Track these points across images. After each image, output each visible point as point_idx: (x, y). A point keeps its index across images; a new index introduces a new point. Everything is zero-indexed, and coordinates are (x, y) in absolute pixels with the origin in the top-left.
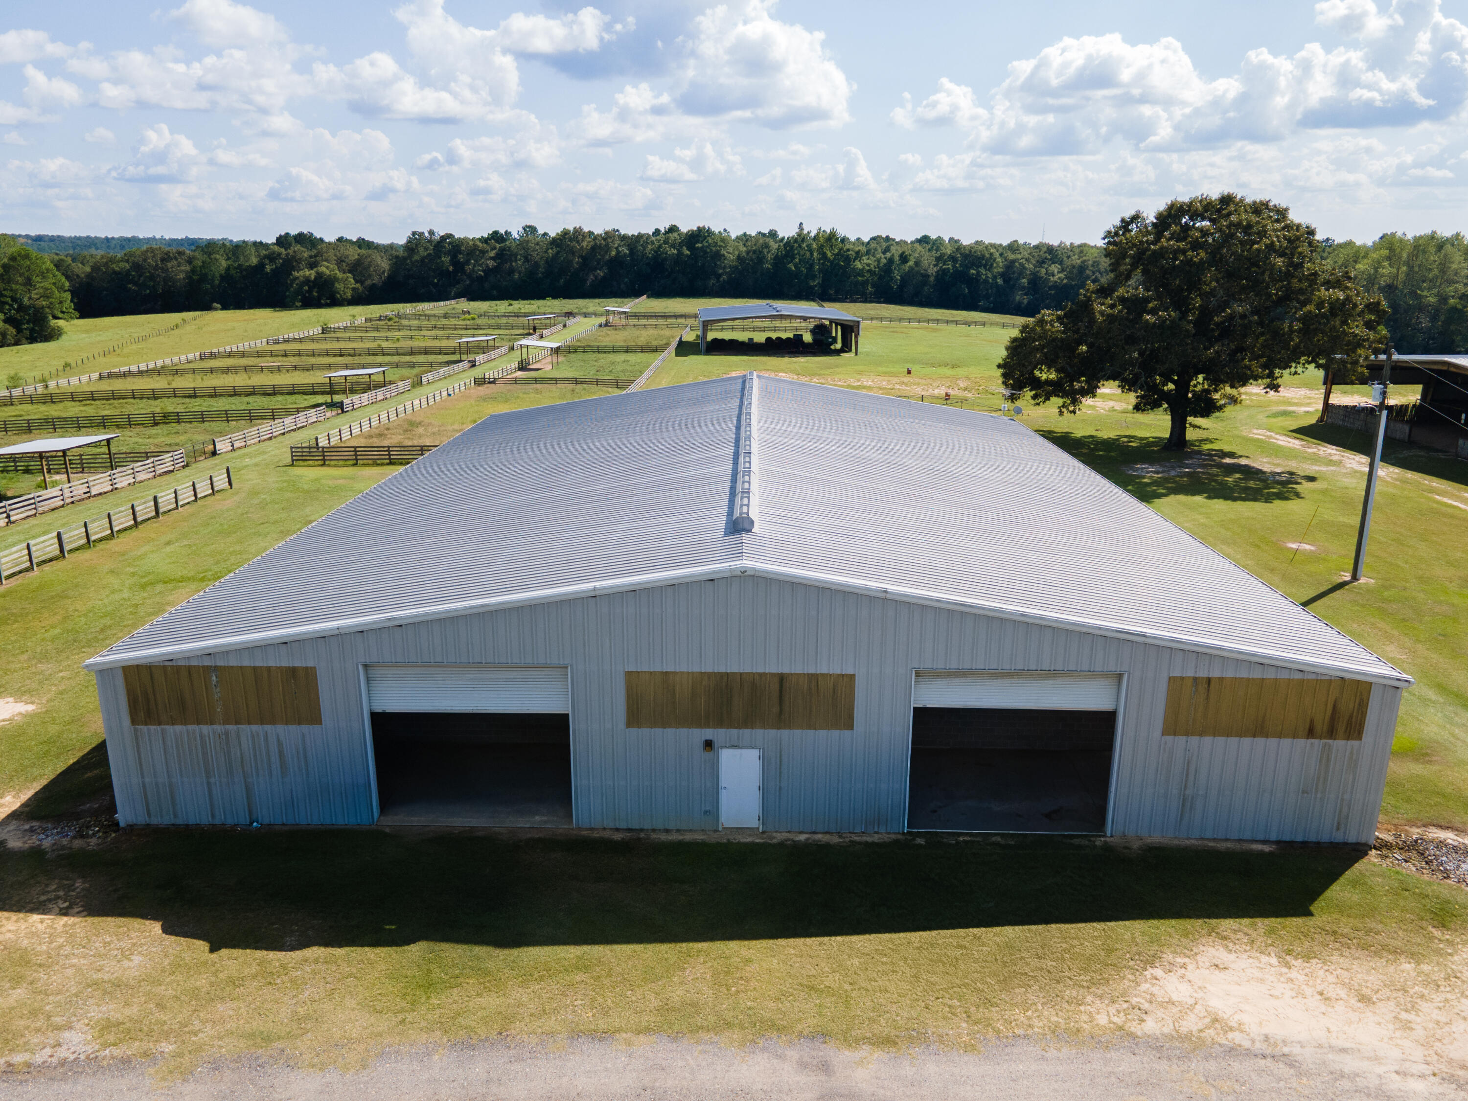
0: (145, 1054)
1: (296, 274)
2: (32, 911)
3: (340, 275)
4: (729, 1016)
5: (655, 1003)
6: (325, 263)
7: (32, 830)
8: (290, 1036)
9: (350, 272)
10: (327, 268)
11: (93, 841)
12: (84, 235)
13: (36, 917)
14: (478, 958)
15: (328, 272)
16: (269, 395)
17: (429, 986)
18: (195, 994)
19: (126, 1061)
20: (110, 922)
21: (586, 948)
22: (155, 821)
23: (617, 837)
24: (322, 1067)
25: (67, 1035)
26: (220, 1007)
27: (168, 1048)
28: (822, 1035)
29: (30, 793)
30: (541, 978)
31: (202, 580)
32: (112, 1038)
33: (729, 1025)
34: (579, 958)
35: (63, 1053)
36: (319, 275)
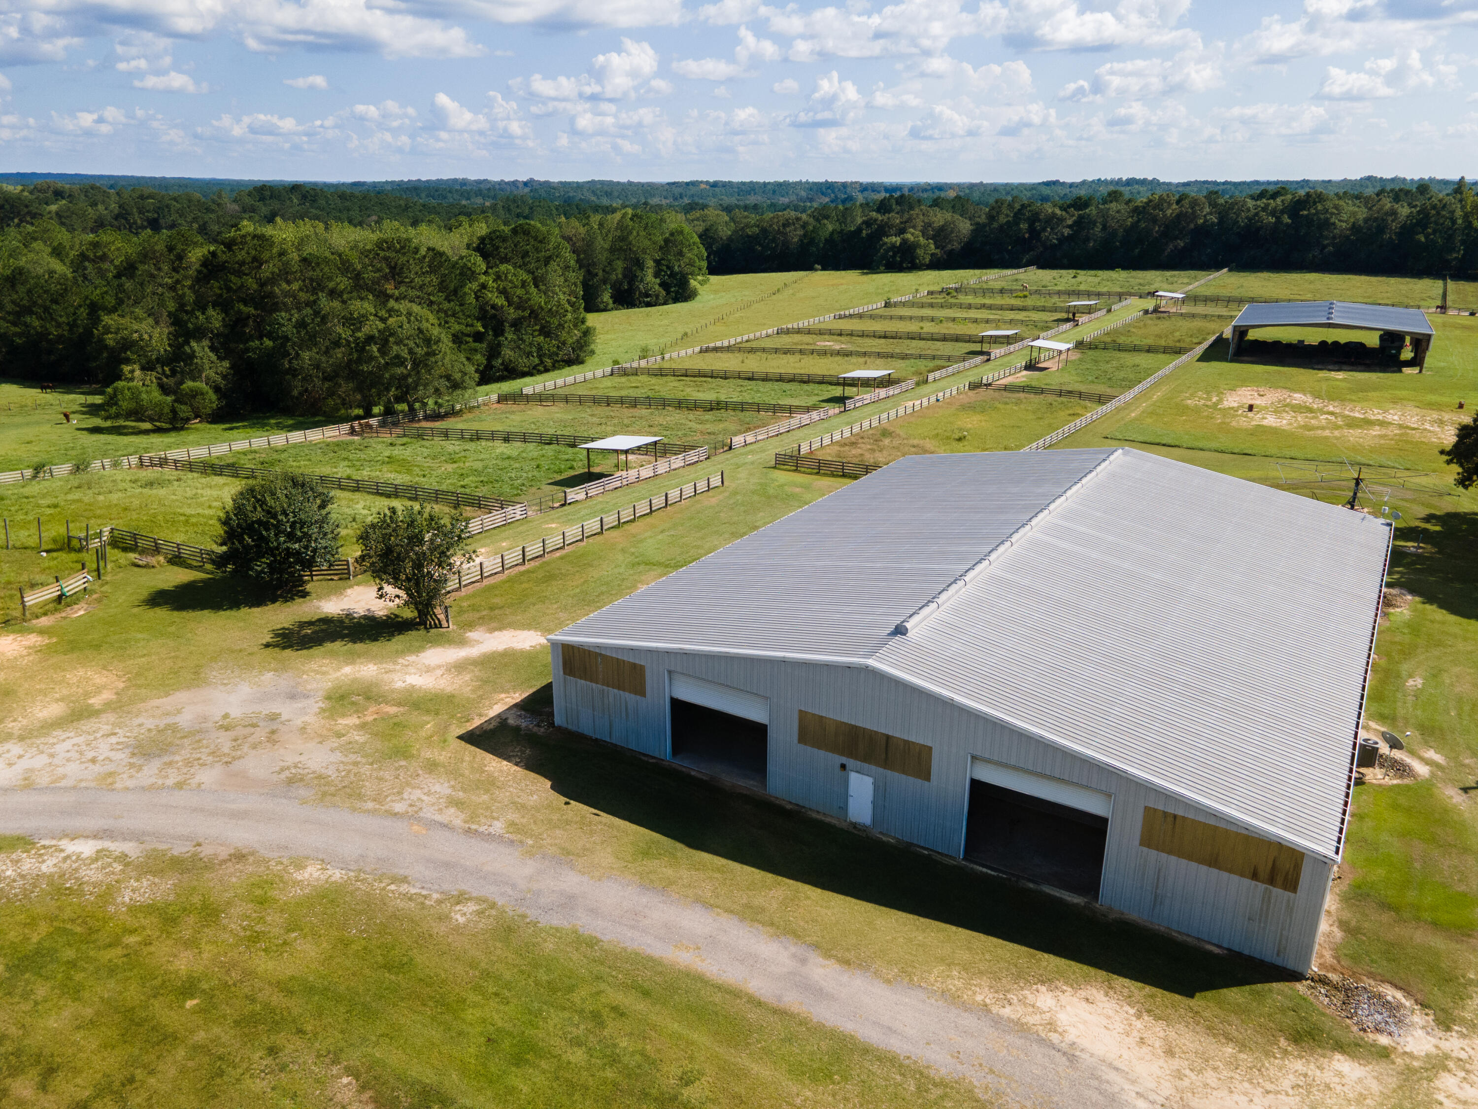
0: (521, 842)
1: (885, 239)
2: (505, 759)
3: (922, 240)
4: (776, 920)
5: (745, 901)
6: (912, 230)
7: (520, 716)
8: (578, 855)
9: (933, 238)
10: (912, 234)
11: (542, 730)
12: (747, 180)
13: (505, 763)
14: (676, 849)
15: (912, 239)
16: (804, 382)
17: (646, 854)
18: (550, 821)
19: (512, 842)
20: (532, 775)
21: (730, 862)
22: (570, 727)
23: (789, 807)
24: (584, 874)
25: (496, 822)
26: (557, 832)
27: (530, 842)
28: (816, 946)
29: (527, 694)
30: (698, 869)
31: (667, 566)
32: (511, 830)
33: (772, 924)
34: (723, 866)
35: (491, 830)
36: (905, 242)
